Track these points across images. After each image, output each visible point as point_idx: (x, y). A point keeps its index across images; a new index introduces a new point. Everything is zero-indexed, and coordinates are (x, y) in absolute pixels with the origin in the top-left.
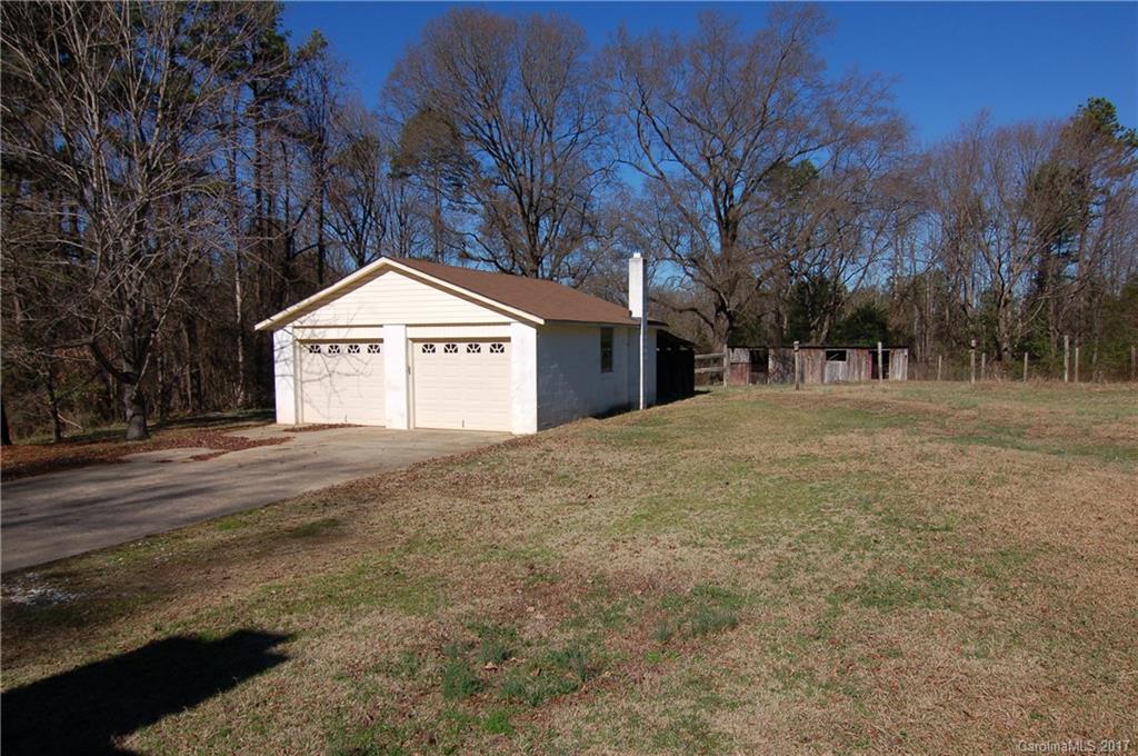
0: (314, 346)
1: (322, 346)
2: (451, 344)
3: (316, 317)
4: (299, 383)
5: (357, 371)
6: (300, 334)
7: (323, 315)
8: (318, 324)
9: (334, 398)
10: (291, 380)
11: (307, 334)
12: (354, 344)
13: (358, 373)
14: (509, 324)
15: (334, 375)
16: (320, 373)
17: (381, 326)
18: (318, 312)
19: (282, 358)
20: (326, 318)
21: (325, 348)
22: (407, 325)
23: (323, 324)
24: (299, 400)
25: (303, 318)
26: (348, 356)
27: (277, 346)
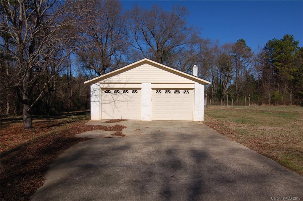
0: (108, 90)
1: (111, 91)
2: (168, 91)
3: (111, 79)
4: (101, 104)
5: (127, 100)
6: (102, 86)
7: (114, 79)
8: (112, 82)
9: (116, 110)
10: (98, 103)
11: (106, 86)
12: (126, 90)
13: (127, 101)
14: (194, 84)
15: (116, 101)
16: (110, 101)
17: (141, 83)
18: (112, 77)
19: (94, 94)
20: (116, 80)
21: (112, 91)
22: (152, 83)
23: (115, 82)
24: (101, 111)
25: (105, 80)
26: (123, 94)
27: (92, 90)
